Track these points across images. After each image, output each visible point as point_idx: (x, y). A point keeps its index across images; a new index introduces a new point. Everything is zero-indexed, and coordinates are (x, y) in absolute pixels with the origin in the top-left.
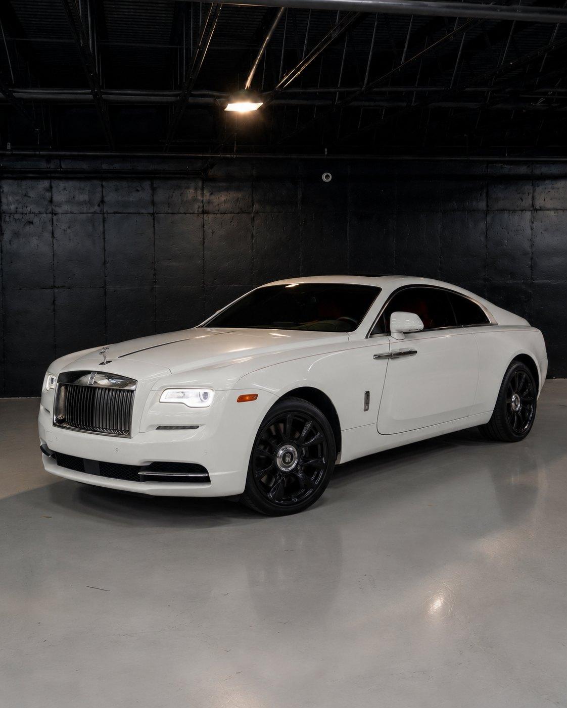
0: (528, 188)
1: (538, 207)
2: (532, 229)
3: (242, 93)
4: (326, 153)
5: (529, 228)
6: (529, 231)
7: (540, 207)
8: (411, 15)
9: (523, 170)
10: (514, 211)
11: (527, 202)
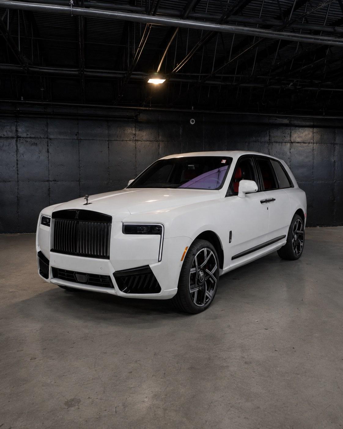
0: (288, 131)
1: (293, 141)
2: (290, 152)
3: (156, 74)
4: (193, 109)
5: (289, 152)
6: (288, 153)
7: (294, 141)
8: (233, 34)
9: (286, 121)
10: (282, 143)
11: (288, 139)
